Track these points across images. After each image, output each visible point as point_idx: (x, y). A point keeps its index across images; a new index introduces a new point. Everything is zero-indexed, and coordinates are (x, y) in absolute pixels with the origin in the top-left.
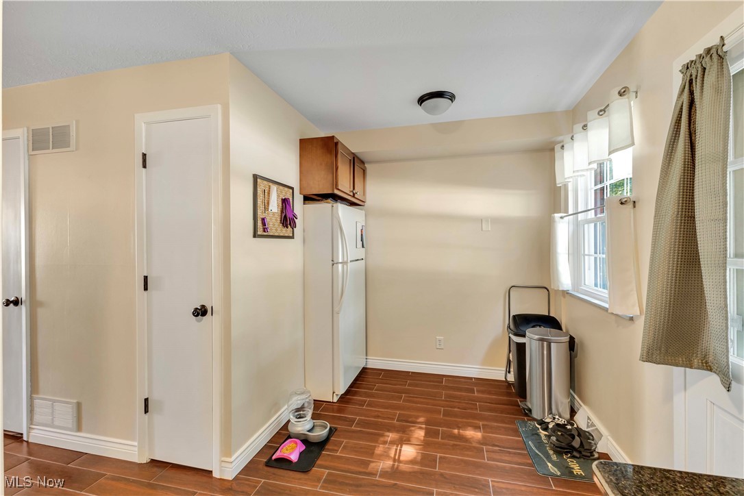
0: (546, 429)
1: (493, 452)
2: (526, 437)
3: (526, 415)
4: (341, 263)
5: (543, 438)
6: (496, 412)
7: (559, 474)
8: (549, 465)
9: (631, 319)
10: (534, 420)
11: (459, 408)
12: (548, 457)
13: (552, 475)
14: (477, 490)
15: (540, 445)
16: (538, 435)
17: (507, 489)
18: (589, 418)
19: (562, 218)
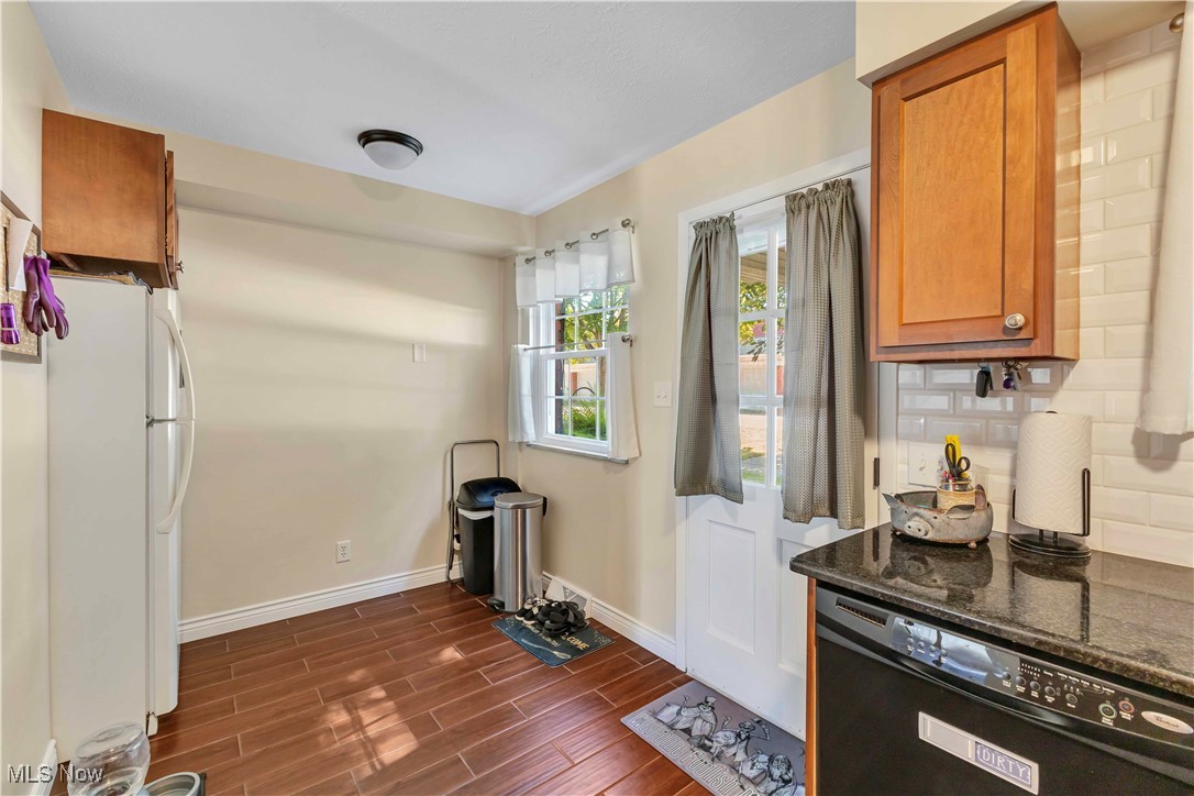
0: (532, 617)
1: (493, 670)
2: (515, 637)
3: (497, 612)
4: (173, 420)
5: (532, 629)
6: (462, 624)
7: (569, 657)
8: (556, 653)
9: (627, 462)
10: (513, 614)
11: (410, 640)
12: (550, 646)
13: (564, 661)
14: (506, 722)
15: (534, 638)
16: (525, 628)
17: (535, 701)
18: (565, 588)
19: (525, 350)
